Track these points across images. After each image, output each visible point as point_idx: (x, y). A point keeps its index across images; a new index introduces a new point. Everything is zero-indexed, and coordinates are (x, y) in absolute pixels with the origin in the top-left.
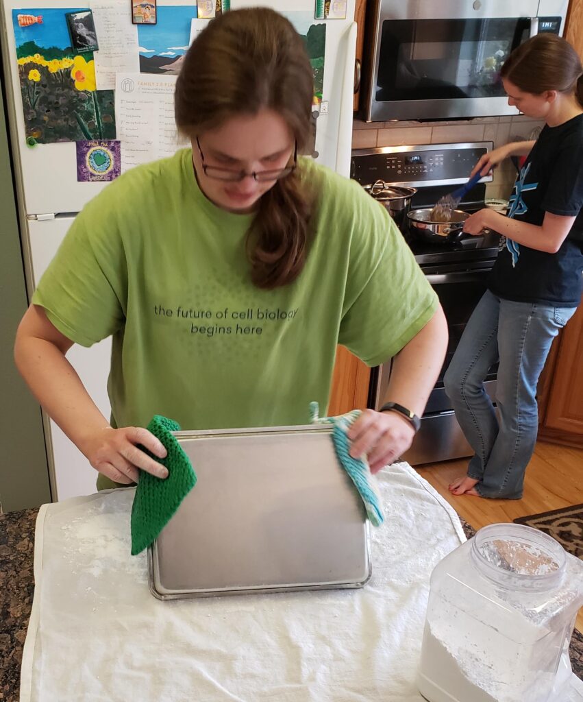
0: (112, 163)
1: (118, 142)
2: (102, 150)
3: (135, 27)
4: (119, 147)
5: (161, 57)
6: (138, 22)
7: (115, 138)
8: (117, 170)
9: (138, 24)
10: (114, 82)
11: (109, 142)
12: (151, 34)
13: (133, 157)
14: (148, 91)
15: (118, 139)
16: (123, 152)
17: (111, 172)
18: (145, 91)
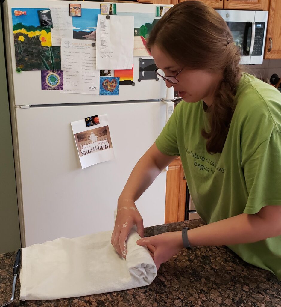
0: (59, 81)
1: (62, 71)
2: (54, 75)
3: (71, 18)
4: (63, 74)
5: (84, 32)
6: (72, 15)
7: (61, 69)
8: (61, 85)
9: (73, 16)
10: (60, 43)
11: (58, 71)
12: (78, 21)
13: (70, 78)
14: (77, 47)
16: (64, 76)
17: (58, 86)
18: (75, 47)
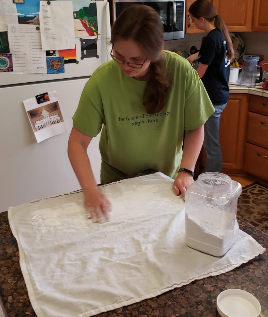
0: (9, 63)
1: (11, 54)
2: (3, 58)
3: (15, 5)
4: (11, 56)
5: (28, 17)
7: (9, 52)
8: (11, 67)
9: (16, 3)
10: (7, 28)
11: (7, 55)
12: (22, 7)
13: (18, 60)
14: (23, 32)
15: (11, 53)
16: (13, 59)
17: (8, 68)
18: (21, 31)
